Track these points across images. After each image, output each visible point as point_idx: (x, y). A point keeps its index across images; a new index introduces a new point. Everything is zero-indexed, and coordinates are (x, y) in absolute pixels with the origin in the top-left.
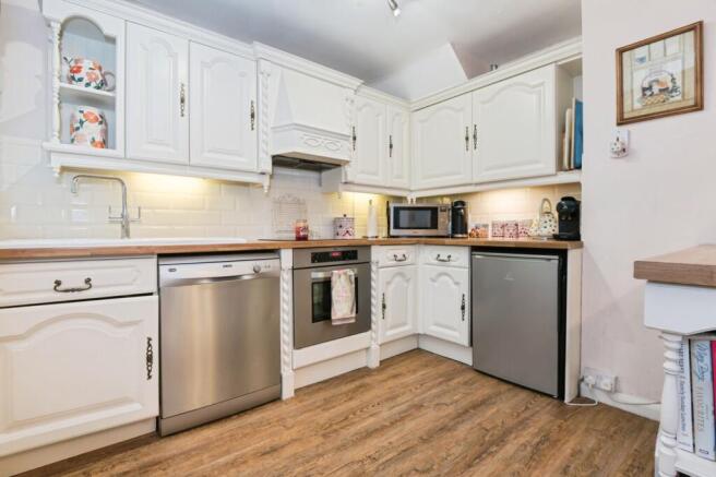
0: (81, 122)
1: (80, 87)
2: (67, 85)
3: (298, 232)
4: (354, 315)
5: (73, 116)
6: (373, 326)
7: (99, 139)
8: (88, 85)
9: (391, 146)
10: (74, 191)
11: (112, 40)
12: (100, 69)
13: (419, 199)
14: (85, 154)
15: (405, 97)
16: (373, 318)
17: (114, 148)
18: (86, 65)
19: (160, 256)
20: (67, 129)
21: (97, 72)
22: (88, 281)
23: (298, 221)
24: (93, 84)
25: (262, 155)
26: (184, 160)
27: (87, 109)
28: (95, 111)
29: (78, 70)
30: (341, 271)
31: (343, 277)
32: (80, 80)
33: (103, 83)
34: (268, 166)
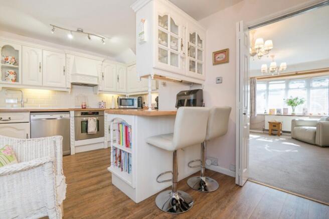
0: (8, 74)
1: (8, 65)
2: (4, 65)
3: (82, 106)
4: (96, 131)
5: (6, 73)
6: (105, 135)
7: (14, 79)
8: (10, 64)
9: (118, 79)
10: (6, 94)
11: (18, 51)
12: (14, 58)
13: (130, 96)
14: (10, 83)
15: (124, 63)
16: (105, 133)
17: (18, 82)
18: (10, 58)
19: (31, 112)
20: (4, 76)
21: (13, 60)
22: (9, 118)
23: (83, 103)
24: (12, 63)
25: (67, 83)
26: (41, 85)
27: (10, 71)
28: (13, 71)
29: (7, 59)
30: (92, 118)
31: (92, 120)
32: (8, 62)
33: (15, 62)
34: (69, 86)
